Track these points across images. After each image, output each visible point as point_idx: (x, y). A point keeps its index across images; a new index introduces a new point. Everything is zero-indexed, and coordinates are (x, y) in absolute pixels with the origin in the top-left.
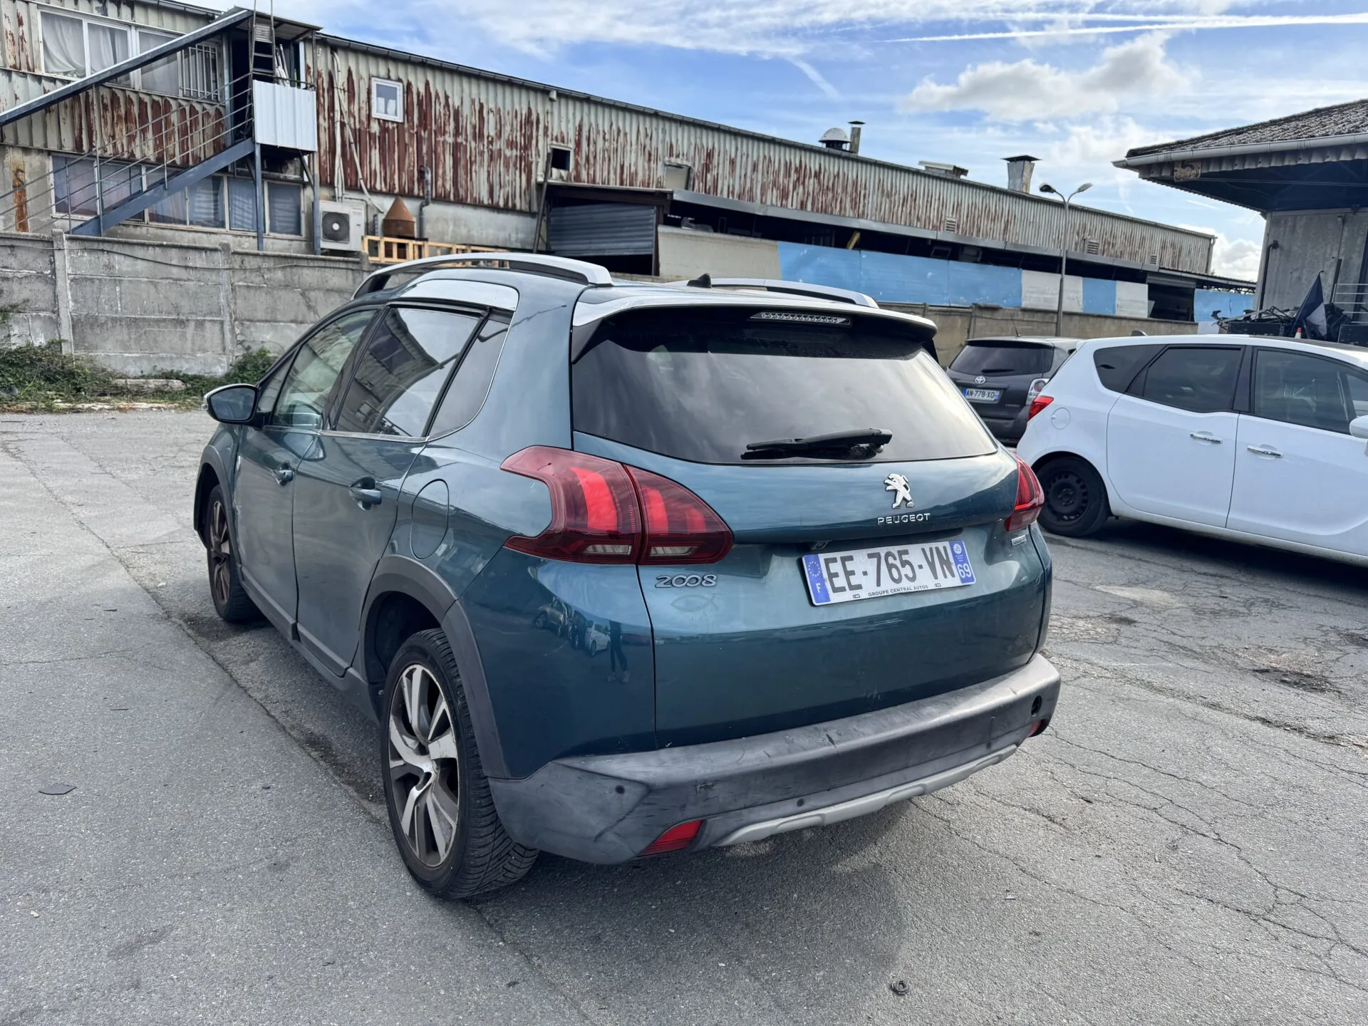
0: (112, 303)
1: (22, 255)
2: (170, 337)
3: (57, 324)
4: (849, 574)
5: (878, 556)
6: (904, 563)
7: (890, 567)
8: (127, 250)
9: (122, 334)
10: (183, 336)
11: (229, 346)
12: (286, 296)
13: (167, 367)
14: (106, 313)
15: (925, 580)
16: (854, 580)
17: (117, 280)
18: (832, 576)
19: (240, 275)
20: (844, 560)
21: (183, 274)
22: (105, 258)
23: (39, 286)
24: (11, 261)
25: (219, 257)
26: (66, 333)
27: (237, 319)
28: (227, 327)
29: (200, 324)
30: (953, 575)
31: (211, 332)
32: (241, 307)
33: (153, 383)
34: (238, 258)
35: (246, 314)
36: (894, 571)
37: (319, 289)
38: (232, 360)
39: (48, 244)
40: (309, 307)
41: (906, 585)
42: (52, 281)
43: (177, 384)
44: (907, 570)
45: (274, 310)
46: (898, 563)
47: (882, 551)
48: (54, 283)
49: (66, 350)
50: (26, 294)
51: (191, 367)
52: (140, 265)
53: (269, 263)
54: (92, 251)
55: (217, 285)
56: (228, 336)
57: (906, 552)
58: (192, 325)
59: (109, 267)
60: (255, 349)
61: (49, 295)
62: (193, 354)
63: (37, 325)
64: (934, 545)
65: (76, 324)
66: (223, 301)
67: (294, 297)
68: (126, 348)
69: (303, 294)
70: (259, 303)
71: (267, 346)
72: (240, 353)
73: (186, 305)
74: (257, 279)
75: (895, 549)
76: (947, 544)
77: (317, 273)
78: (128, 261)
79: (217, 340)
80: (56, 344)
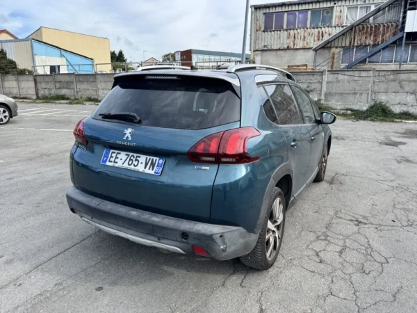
0: (336, 88)
1: (315, 77)
2: (351, 98)
3: (320, 94)
4: (117, 158)
5: (128, 155)
6: (136, 160)
7: (130, 159)
8: (343, 73)
9: (337, 97)
10: (355, 98)
11: (369, 100)
12: (393, 84)
13: (349, 107)
14: (334, 91)
15: (141, 168)
16: (117, 160)
17: (338, 82)
18: (112, 157)
19: (378, 78)
20: (118, 153)
21: (359, 79)
22: (336, 76)
23: (318, 84)
24: (313, 78)
25: (371, 72)
26: (323, 97)
27: (374, 92)
28: (370, 95)
29: (361, 94)
30: (153, 169)
31: (364, 96)
32: (376, 88)
33: (342, 112)
34: (378, 72)
35: (378, 91)
36: (131, 162)
37: (406, 81)
38: (369, 105)
39: (322, 73)
40: (401, 87)
41: (132, 167)
42: (321, 83)
43: (349, 112)
44: (136, 163)
45: (388, 89)
46: (134, 159)
47: (131, 154)
48: (322, 83)
49: (322, 102)
50: (315, 87)
51: (355, 107)
52: (346, 77)
53: (389, 73)
54: (333, 74)
55: (369, 82)
56: (370, 97)
57: (139, 157)
58: (358, 94)
59: (337, 78)
60: (378, 101)
61: (320, 87)
62: (357, 103)
63: (316, 95)
64: (152, 158)
65: (326, 95)
66: (370, 86)
67: (396, 84)
68: (338, 102)
69: (399, 83)
70: (383, 87)
71: (383, 101)
72: (372, 103)
73: (358, 88)
74: (383, 79)
75: (135, 155)
76: (158, 159)
77: (407, 75)
78: (343, 76)
79: (366, 99)
80: (319, 100)
